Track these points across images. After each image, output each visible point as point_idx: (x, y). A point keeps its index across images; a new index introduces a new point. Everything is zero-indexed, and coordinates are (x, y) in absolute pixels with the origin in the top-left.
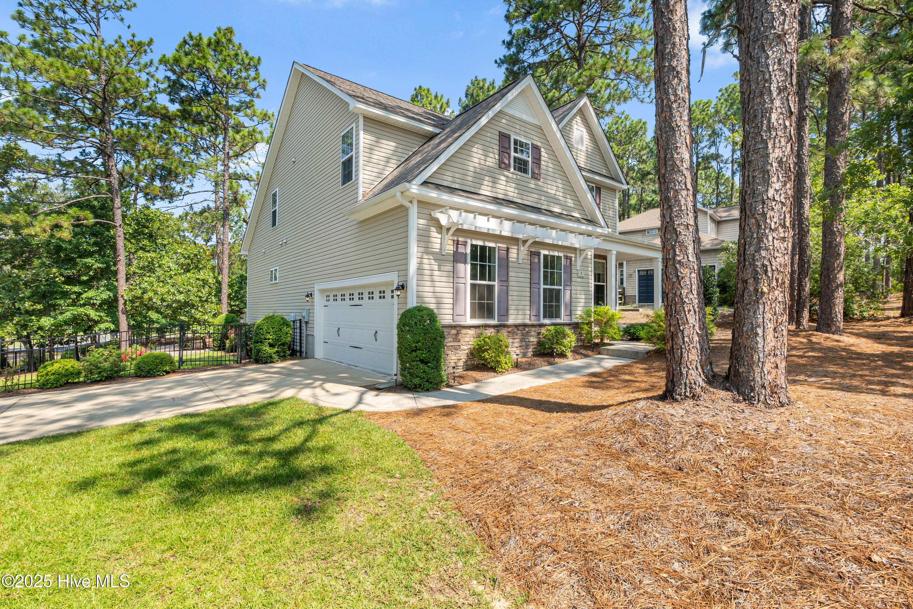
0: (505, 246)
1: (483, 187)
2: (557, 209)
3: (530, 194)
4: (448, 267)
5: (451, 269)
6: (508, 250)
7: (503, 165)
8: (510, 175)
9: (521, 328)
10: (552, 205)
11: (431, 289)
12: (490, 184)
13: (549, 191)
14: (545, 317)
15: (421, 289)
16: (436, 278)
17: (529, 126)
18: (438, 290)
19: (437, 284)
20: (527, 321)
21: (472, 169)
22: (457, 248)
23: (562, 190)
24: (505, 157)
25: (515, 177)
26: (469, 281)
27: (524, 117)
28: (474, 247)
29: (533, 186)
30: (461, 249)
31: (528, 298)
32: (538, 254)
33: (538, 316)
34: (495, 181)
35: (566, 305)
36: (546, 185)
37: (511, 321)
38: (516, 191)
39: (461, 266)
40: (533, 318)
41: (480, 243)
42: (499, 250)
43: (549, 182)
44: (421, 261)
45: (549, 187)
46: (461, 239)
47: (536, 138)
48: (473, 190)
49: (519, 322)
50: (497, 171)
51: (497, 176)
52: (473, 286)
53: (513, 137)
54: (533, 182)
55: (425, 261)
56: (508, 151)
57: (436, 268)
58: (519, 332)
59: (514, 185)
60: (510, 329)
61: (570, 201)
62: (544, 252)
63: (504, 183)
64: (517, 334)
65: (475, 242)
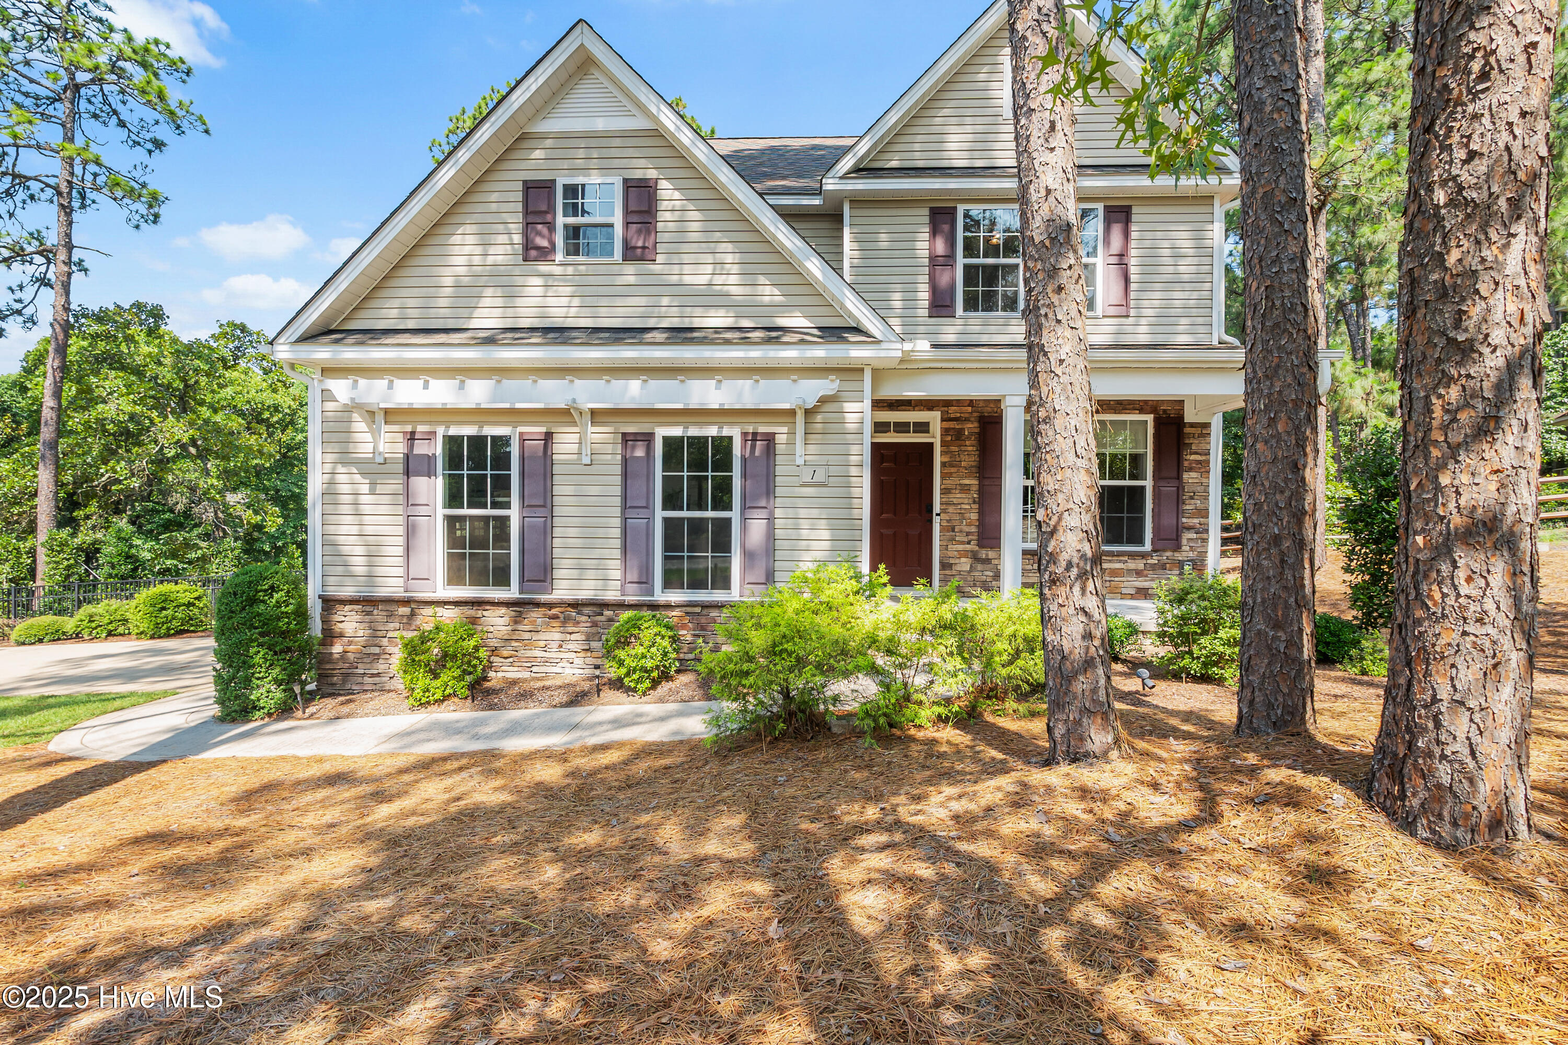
0: (544, 430)
1: (477, 313)
2: (717, 319)
3: (619, 301)
4: (395, 484)
5: (400, 488)
6: (548, 437)
7: (533, 253)
8: (558, 270)
9: (587, 610)
10: (698, 311)
11: (355, 530)
12: (499, 302)
13: (687, 279)
14: (668, 584)
15: (331, 529)
16: (366, 509)
17: (617, 142)
18: (369, 530)
19: (367, 519)
20: (612, 595)
21: (448, 281)
22: (412, 446)
23: (735, 269)
24: (539, 234)
25: (570, 270)
26: (441, 512)
27: (600, 124)
28: (453, 442)
29: (632, 280)
30: (421, 448)
31: (618, 544)
32: (648, 438)
33: (645, 581)
34: (511, 293)
35: (749, 556)
36: (676, 269)
37: (562, 591)
38: (576, 302)
39: (420, 483)
40: (631, 588)
41: (468, 430)
42: (522, 441)
43: (686, 258)
44: (332, 479)
45: (687, 269)
46: (421, 428)
47: (642, 163)
48: (451, 324)
49: (584, 595)
50: (517, 270)
51: (519, 281)
52: (451, 521)
53: (561, 182)
54: (630, 268)
55: (341, 478)
56: (549, 218)
57: (365, 488)
58: (584, 618)
59: (568, 291)
60: (554, 611)
61: (768, 290)
62: (663, 432)
63: (539, 291)
64: (578, 623)
65: (454, 431)
